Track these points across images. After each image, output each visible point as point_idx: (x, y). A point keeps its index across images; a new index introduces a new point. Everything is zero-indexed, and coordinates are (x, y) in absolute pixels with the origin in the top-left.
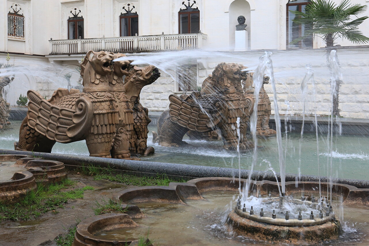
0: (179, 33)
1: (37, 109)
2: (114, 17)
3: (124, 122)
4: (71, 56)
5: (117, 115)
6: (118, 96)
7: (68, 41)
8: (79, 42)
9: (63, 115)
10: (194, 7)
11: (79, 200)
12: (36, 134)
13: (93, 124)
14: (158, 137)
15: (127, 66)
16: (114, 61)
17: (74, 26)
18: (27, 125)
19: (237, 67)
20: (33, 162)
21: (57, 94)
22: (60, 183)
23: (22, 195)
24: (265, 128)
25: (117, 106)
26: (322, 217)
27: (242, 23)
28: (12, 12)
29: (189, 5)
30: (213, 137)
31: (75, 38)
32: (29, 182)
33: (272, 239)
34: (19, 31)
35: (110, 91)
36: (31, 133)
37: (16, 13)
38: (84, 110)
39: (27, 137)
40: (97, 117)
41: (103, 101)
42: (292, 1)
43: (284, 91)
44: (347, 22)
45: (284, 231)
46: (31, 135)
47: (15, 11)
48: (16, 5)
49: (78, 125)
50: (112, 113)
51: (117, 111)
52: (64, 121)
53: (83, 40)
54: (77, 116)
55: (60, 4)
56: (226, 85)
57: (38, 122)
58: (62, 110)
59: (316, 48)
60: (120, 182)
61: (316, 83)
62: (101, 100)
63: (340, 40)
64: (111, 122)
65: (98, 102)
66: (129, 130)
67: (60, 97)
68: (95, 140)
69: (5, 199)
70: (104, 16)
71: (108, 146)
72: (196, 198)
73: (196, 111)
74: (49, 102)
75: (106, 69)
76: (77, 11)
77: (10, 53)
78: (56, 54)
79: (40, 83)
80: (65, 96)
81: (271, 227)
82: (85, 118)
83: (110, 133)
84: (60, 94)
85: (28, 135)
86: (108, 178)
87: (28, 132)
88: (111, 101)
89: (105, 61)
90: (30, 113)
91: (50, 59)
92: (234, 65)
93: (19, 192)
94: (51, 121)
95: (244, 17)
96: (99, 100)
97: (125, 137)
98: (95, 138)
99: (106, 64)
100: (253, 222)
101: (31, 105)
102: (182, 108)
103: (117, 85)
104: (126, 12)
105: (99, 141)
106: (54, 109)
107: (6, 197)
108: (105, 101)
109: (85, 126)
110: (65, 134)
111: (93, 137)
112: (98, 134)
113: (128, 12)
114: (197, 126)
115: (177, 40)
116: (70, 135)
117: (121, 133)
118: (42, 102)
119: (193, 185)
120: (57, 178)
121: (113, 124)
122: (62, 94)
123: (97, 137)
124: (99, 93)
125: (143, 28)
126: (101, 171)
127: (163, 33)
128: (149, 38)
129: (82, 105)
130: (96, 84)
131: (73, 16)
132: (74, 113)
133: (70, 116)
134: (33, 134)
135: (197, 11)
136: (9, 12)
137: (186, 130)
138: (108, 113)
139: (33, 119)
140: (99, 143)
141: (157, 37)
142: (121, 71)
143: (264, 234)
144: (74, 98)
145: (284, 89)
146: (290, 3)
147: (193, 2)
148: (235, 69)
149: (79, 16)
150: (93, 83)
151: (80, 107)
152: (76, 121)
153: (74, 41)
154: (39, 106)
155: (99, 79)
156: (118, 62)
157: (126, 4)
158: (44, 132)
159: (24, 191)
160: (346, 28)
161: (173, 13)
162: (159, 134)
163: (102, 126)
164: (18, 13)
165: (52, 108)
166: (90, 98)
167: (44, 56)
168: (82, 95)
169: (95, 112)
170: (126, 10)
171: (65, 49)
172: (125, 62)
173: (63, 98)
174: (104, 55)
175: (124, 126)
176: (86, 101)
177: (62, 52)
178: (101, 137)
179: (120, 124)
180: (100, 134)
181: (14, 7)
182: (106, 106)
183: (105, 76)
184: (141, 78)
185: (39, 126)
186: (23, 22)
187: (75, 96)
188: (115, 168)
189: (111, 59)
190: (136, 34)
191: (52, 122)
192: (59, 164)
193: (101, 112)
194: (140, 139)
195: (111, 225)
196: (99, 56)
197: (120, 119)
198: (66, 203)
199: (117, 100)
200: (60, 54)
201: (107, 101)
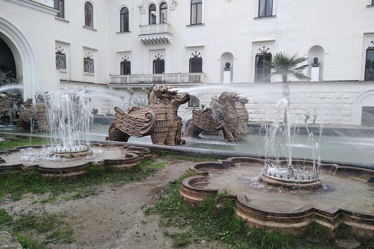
0: (190, 72)
1: (121, 118)
2: (150, 62)
3: (172, 125)
4: (123, 85)
5: (169, 121)
6: (169, 111)
7: (121, 76)
8: (128, 76)
9: (137, 121)
10: (199, 56)
11: (163, 169)
12: (120, 132)
13: (156, 127)
14: (184, 134)
15: (174, 93)
16: (168, 90)
17: (124, 66)
18: (114, 127)
19: (234, 94)
20: (131, 148)
21: (133, 109)
22: (149, 160)
23: (134, 166)
24: (245, 129)
25: (169, 117)
26: (309, 179)
27: (228, 66)
28: (86, 57)
29: (196, 55)
30: (216, 134)
31: (125, 74)
32: (137, 159)
33: (288, 190)
34: (90, 69)
35: (165, 108)
36: (117, 131)
37: (88, 58)
38: (150, 118)
39: (114, 133)
40: (158, 122)
41: (161, 114)
42: (260, 54)
43: (252, 107)
44: (296, 67)
45: (294, 186)
46: (117, 132)
47: (88, 57)
48: (89, 53)
49: (147, 127)
50: (166, 120)
51: (169, 119)
52: (138, 124)
53: (130, 76)
54: (146, 122)
55: (116, 53)
56: (227, 104)
57: (121, 125)
58: (137, 118)
59: (273, 82)
60: (181, 159)
61: (271, 103)
62: (160, 113)
63: (291, 78)
64: (166, 126)
65: (159, 114)
66: (175, 130)
67: (134, 111)
68: (157, 136)
69: (126, 168)
70: (144, 61)
71: (163, 139)
72: (233, 168)
73: (209, 119)
74: (128, 113)
75: (163, 95)
76: (127, 58)
77: (87, 83)
78: (114, 84)
79: (104, 101)
80: (137, 111)
81: (287, 184)
82: (151, 123)
83: (165, 132)
84: (134, 109)
85: (115, 132)
86: (173, 157)
87: (115, 131)
88: (166, 113)
89: (163, 91)
90: (116, 120)
91: (109, 87)
92: (232, 93)
93: (133, 164)
94: (129, 125)
95: (229, 63)
96: (159, 113)
97: (172, 134)
98: (156, 134)
99: (164, 92)
100: (276, 181)
101: (117, 115)
102: (200, 118)
103: (169, 104)
104: (157, 59)
105: (159, 136)
106: (131, 118)
107: (127, 167)
108: (163, 114)
109: (151, 127)
110: (139, 132)
111: (155, 134)
112: (159, 132)
113: (158, 59)
114: (209, 128)
115: (188, 77)
116: (142, 133)
117: (171, 132)
118: (124, 113)
119: (231, 161)
120: (148, 157)
121: (167, 127)
122: (136, 109)
123: (157, 134)
124: (159, 109)
125: (168, 69)
126: (168, 153)
127: (180, 72)
128: (171, 75)
129: (149, 116)
130: (157, 104)
131: (124, 61)
132: (144, 120)
133: (142, 122)
134: (118, 132)
135: (201, 59)
136: (85, 57)
137: (202, 130)
138: (164, 120)
139: (118, 123)
140: (159, 137)
141: (176, 74)
142: (171, 96)
143: (283, 187)
144: (143, 112)
145: (252, 106)
146: (258, 55)
147: (199, 54)
148: (233, 96)
149: (128, 60)
150: (156, 103)
151: (148, 117)
152: (146, 125)
153: (125, 76)
154: (122, 116)
155: (159, 101)
156: (170, 91)
157: (157, 54)
158: (125, 131)
159: (135, 164)
160: (295, 71)
161: (186, 60)
162: (185, 132)
163: (161, 128)
164: (90, 58)
165: (131, 117)
166: (154, 111)
167: (106, 85)
168: (149, 110)
169: (157, 120)
170: (157, 57)
171: (119, 80)
172: (174, 91)
173: (136, 111)
174: (162, 87)
175: (173, 128)
176: (152, 113)
177: (117, 82)
178: (160, 134)
179: (170, 127)
180: (160, 133)
181: (88, 54)
182: (163, 116)
183: (162, 99)
184: (179, 100)
185: (122, 127)
186: (93, 63)
187: (144, 111)
188: (177, 151)
189: (167, 89)
190: (163, 72)
191: (131, 125)
192: (147, 149)
193: (160, 120)
194: (177, 135)
195: (197, 182)
196: (160, 87)
197: (170, 124)
198: (157, 170)
199: (169, 113)
200: (116, 84)
201: (164, 114)
